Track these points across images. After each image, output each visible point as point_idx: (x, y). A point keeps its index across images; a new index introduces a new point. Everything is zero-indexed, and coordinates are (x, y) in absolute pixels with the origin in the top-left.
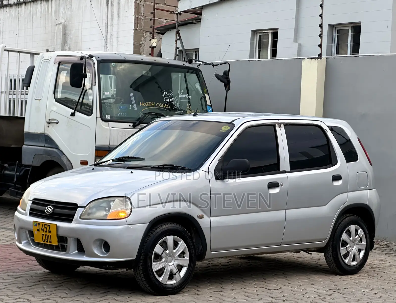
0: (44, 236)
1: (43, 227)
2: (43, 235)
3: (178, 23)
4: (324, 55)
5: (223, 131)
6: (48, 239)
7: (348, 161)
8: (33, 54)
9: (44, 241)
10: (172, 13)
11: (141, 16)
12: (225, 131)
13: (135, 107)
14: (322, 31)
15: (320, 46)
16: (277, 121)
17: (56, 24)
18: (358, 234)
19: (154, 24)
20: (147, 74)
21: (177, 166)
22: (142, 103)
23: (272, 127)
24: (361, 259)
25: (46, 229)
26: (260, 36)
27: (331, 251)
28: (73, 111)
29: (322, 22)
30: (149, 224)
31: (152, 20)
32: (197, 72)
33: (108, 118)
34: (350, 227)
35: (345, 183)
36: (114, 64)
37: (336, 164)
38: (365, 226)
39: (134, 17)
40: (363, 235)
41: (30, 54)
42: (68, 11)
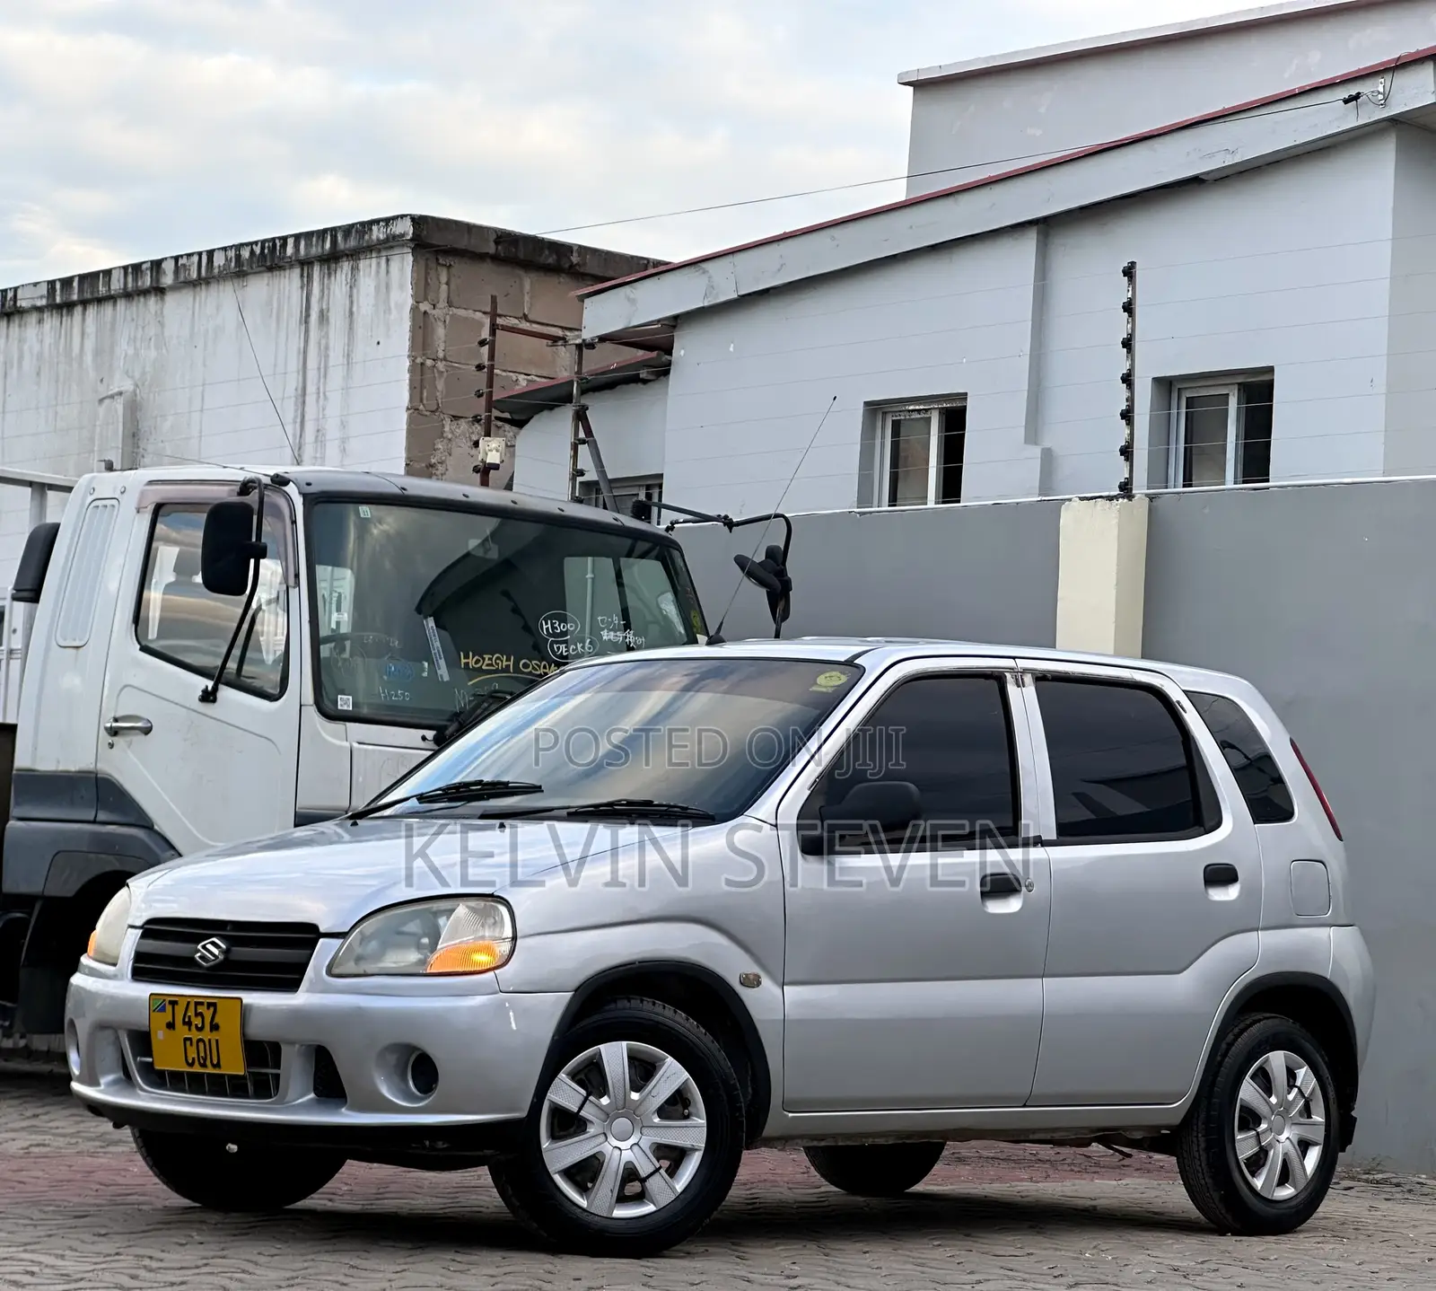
0: (191, 1044)
1: (191, 1013)
2: (188, 1043)
3: (582, 380)
4: (1139, 489)
5: (824, 690)
6: (209, 1057)
7: (1258, 819)
8: (40, 489)
9: (191, 1065)
10: (560, 343)
11: (434, 360)
12: (830, 690)
13: (443, 672)
14: (1131, 400)
15: (1127, 452)
16: (1010, 663)
17: (101, 397)
18: (1298, 1083)
19: (490, 384)
20: (486, 552)
21: (664, 803)
22: (467, 657)
23: (994, 684)
24: (1309, 1177)
25: (200, 1019)
26: (896, 426)
27: (1203, 1145)
28: (210, 684)
29: (1132, 365)
30: (574, 995)
31: (484, 367)
32: (664, 550)
33: (345, 708)
34: (1267, 1059)
35: (1250, 894)
36: (365, 510)
37: (1218, 824)
38: (1322, 1056)
39: (408, 364)
40: (1314, 1089)
41: (30, 489)
42: (149, 347)
